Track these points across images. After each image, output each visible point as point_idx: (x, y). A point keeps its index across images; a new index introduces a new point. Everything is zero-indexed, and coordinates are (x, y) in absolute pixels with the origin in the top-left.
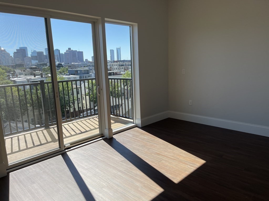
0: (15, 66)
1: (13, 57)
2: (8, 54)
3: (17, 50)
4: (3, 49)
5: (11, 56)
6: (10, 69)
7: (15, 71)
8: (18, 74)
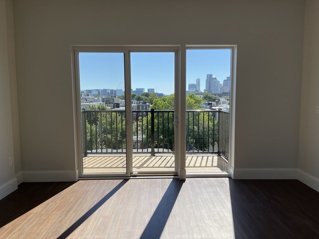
0: (222, 94)
1: (222, 85)
2: (219, 82)
3: (227, 78)
4: (214, 77)
5: (221, 84)
6: (216, 98)
7: (219, 99)
8: (221, 103)
